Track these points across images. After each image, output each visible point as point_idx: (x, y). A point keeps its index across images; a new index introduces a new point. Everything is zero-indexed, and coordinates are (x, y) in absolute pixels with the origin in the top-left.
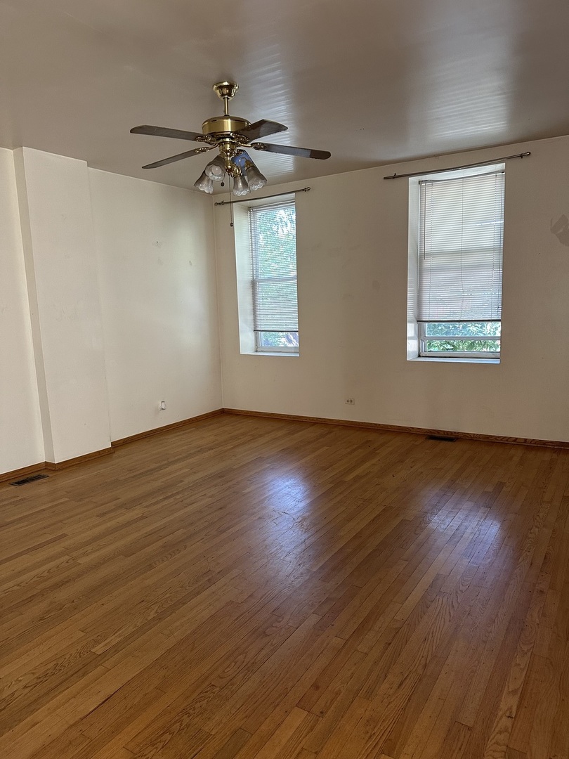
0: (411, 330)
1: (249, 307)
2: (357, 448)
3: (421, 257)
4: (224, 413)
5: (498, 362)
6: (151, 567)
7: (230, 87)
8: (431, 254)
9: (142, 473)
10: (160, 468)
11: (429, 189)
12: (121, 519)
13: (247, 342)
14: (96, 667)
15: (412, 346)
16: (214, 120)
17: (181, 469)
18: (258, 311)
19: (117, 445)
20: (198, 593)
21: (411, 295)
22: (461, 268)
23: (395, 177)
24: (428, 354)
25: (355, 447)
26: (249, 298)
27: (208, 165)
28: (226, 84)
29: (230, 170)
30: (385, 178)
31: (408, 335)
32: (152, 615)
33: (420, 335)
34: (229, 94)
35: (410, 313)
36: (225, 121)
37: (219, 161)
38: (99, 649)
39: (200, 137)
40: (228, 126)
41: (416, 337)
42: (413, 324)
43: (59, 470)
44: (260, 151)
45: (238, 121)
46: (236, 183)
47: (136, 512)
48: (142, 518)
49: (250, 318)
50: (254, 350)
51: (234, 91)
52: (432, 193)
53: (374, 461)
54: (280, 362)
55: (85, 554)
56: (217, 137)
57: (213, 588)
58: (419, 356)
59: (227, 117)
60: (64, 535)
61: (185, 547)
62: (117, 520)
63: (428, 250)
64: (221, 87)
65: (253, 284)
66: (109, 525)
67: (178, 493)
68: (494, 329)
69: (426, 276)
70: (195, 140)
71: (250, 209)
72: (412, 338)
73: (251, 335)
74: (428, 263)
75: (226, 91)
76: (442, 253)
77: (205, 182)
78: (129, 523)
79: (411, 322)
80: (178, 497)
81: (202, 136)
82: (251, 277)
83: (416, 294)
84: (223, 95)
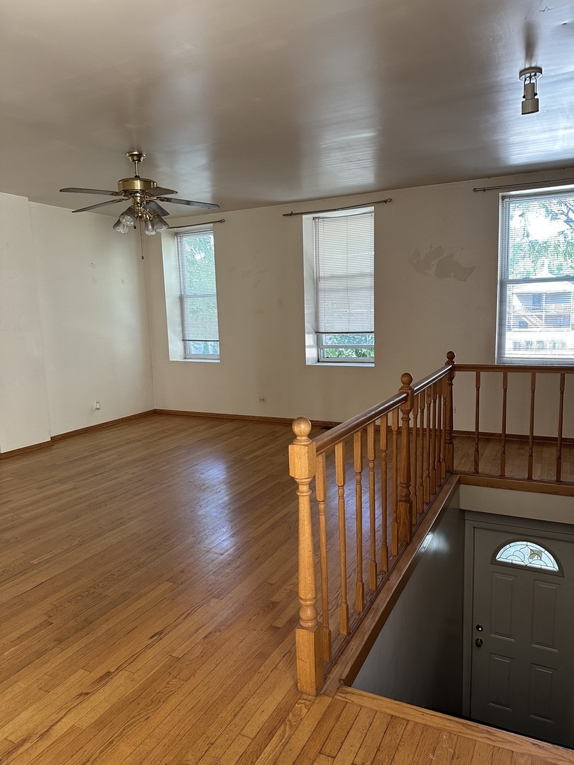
0: (310, 339)
1: (178, 320)
2: (263, 437)
3: (316, 281)
4: (155, 413)
5: (373, 365)
6: (77, 517)
7: (140, 156)
8: (324, 278)
9: (77, 459)
10: (92, 456)
11: (322, 225)
12: (56, 490)
13: (176, 351)
14: (33, 570)
15: (311, 354)
16: (125, 181)
17: (111, 456)
18: (186, 323)
19: (55, 440)
20: (111, 530)
21: (308, 311)
22: (347, 289)
23: (291, 214)
24: (328, 360)
25: (261, 436)
26: (178, 312)
27: (122, 215)
28: (136, 153)
29: (141, 217)
30: (284, 215)
31: (306, 344)
32: (76, 542)
33: (319, 344)
34: (139, 160)
35: (308, 326)
36: (136, 182)
37: (130, 211)
38: (35, 562)
39: (116, 194)
40: (138, 185)
41: (316, 346)
42: (311, 335)
43: (5, 458)
44: (165, 202)
45: (147, 183)
46: (147, 225)
47: (70, 485)
48: (73, 489)
49: (179, 329)
50: (183, 357)
51: (142, 159)
52: (324, 228)
53: (272, 446)
54: (205, 368)
55: (27, 512)
56: (130, 193)
57: (123, 527)
58: (319, 361)
59: (137, 177)
60: (10, 501)
61: (106, 505)
62: (53, 491)
63: (322, 274)
64: (132, 155)
65: (181, 299)
66: (46, 493)
67: (106, 472)
68: (370, 340)
69: (321, 295)
70: (112, 195)
71: (176, 234)
72: (310, 347)
73: (180, 344)
74: (322, 285)
75: (135, 158)
76: (333, 277)
77: (121, 226)
78: (63, 492)
79: (309, 333)
80: (105, 475)
81: (117, 193)
82: (179, 294)
83: (314, 310)
84: (134, 161)
